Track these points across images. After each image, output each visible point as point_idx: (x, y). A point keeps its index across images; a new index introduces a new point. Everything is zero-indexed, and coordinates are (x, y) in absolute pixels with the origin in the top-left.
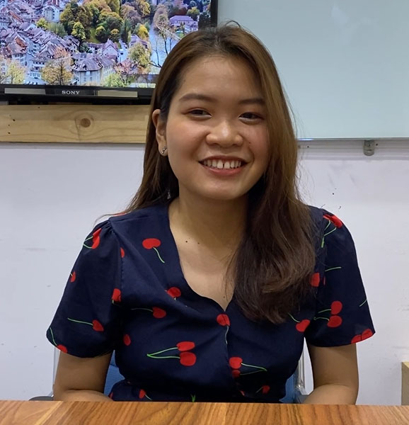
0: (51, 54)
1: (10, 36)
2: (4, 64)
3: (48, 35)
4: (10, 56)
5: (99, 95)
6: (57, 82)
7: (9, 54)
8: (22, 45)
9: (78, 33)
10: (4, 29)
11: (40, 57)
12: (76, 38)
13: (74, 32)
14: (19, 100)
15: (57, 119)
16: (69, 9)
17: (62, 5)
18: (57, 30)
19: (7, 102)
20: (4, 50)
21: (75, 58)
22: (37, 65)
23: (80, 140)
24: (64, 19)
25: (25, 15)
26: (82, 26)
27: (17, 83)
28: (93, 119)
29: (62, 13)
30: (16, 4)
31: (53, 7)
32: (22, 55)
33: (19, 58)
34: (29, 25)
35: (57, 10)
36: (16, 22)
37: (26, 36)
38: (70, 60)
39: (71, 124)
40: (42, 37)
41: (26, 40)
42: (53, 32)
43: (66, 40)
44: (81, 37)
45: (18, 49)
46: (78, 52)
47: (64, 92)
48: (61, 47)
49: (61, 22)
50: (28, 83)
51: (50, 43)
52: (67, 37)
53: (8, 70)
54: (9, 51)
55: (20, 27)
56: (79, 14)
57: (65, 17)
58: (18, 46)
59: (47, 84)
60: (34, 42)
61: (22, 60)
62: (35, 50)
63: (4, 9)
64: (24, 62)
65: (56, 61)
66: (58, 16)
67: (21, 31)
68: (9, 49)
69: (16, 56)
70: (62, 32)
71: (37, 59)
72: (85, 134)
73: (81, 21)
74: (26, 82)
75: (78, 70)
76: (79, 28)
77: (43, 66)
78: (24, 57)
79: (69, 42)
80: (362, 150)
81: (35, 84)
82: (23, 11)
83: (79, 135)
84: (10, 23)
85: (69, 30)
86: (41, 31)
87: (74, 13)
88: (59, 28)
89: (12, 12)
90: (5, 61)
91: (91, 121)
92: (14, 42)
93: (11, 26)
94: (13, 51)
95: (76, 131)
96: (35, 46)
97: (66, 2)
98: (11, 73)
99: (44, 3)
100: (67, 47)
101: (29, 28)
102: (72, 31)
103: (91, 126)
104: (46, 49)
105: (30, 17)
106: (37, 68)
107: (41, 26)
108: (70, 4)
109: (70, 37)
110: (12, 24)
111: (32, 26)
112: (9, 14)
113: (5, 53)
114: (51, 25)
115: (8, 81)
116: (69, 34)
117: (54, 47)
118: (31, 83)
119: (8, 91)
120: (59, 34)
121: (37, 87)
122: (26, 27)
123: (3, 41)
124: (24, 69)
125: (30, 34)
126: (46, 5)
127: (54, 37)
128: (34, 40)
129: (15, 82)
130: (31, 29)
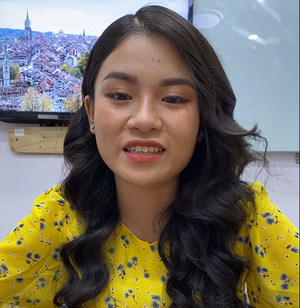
0: (71, 90)
1: (42, 77)
2: (37, 98)
3: (69, 76)
4: (42, 92)
6: (75, 110)
7: (41, 90)
8: (51, 84)
10: (37, 72)
11: (63, 93)
14: (48, 123)
16: (84, 58)
17: (79, 55)
18: (75, 73)
19: (39, 125)
20: (38, 87)
22: (61, 98)
24: (81, 65)
25: (52, 62)
27: (47, 111)
29: (79, 60)
30: (47, 54)
31: (72, 56)
32: (50, 91)
33: (48, 93)
34: (55, 69)
35: (75, 59)
36: (46, 67)
37: (53, 77)
40: (65, 78)
41: (53, 80)
42: (73, 74)
45: (48, 87)
48: (78, 85)
49: (78, 67)
50: (54, 111)
51: (70, 82)
53: (40, 102)
54: (41, 88)
55: (49, 71)
57: (81, 63)
58: (47, 85)
59: (68, 111)
60: (59, 82)
61: (50, 95)
62: (59, 87)
63: (38, 58)
64: (51, 96)
65: (75, 96)
66: (76, 63)
67: (50, 74)
68: (41, 87)
69: (46, 92)
70: (78, 74)
71: (61, 94)
74: (52, 110)
77: (65, 99)
78: (52, 92)
80: (294, 160)
81: (59, 112)
82: (51, 59)
84: (42, 68)
86: (64, 74)
88: (77, 72)
89: (43, 60)
90: (39, 95)
92: (45, 81)
94: (44, 88)
96: (60, 85)
97: (82, 53)
98: (43, 104)
99: (66, 53)
101: (55, 71)
104: (67, 87)
105: (56, 63)
106: (61, 100)
107: (64, 70)
108: (84, 55)
110: (43, 69)
111: (58, 70)
112: (41, 61)
113: (38, 90)
114: (71, 69)
115: (40, 110)
117: (73, 85)
118: (57, 111)
119: (40, 117)
120: (77, 76)
121: (61, 114)
122: (53, 71)
123: (37, 81)
124: (52, 101)
125: (56, 76)
126: (68, 55)
127: (73, 78)
128: (59, 80)
129: (45, 110)
130: (57, 72)
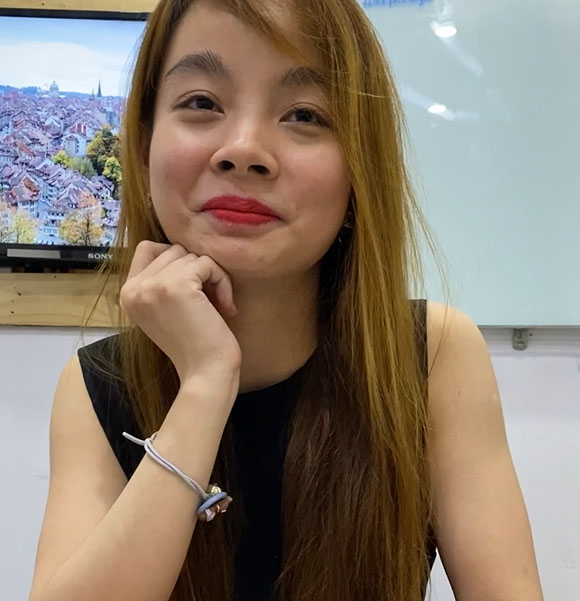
0: (74, 201)
1: (15, 176)
2: (6, 216)
3: (70, 174)
4: (16, 204)
6: (81, 241)
7: (14, 202)
8: (33, 189)
9: (112, 172)
10: (7, 165)
11: (58, 206)
12: (110, 179)
13: (107, 171)
14: (27, 266)
15: (81, 293)
16: (99, 139)
17: (89, 133)
18: (82, 168)
19: (9, 269)
20: (7, 195)
21: (108, 208)
22: (53, 218)
24: (93, 153)
25: (37, 147)
26: (117, 164)
27: (26, 242)
29: (90, 144)
30: (25, 130)
31: (77, 136)
32: (32, 202)
33: (28, 206)
34: (42, 161)
35: (82, 141)
36: (24, 157)
37: (39, 176)
38: (101, 210)
40: (61, 178)
41: (39, 182)
42: (77, 170)
43: (95, 182)
44: (115, 179)
45: (27, 194)
46: (111, 200)
47: (91, 256)
48: (88, 191)
49: (89, 157)
50: (39, 242)
51: (71, 186)
52: (96, 178)
53: (12, 223)
54: (14, 198)
55: (31, 163)
56: (114, 147)
57: (93, 150)
58: (26, 191)
59: (67, 244)
60: (50, 185)
61: (32, 210)
62: (51, 196)
63: (8, 138)
64: (35, 213)
65: (81, 212)
66: (84, 148)
67: (31, 169)
68: (14, 194)
69: (24, 204)
70: (88, 171)
71: (54, 209)
73: (116, 156)
74: (37, 240)
75: (111, 224)
76: (113, 166)
77: (62, 218)
78: (35, 206)
79: (99, 185)
80: (511, 342)
81: (50, 243)
82: (35, 141)
84: (17, 158)
85: (99, 168)
86: (60, 169)
87: (107, 144)
88: (86, 166)
89: (18, 141)
90: (9, 211)
92: (22, 184)
93: (18, 161)
94: (20, 197)
96: (51, 191)
97: (95, 130)
98: (17, 229)
99: (64, 129)
100: (95, 192)
101: (42, 165)
102: (103, 170)
104: (66, 195)
105: (44, 149)
106: (53, 221)
107: (59, 162)
108: (101, 133)
109: (101, 178)
110: (18, 160)
111: (47, 161)
112: (15, 145)
113: (8, 200)
114: (75, 161)
115: (13, 240)
116: (100, 174)
117: (77, 192)
118: (45, 242)
119: (11, 253)
120: (86, 174)
121: (53, 247)
122: (39, 164)
123: (7, 183)
124: (35, 223)
125: (44, 173)
126: (68, 134)
127: (78, 178)
128: (49, 182)
129: (22, 240)
130: (45, 166)
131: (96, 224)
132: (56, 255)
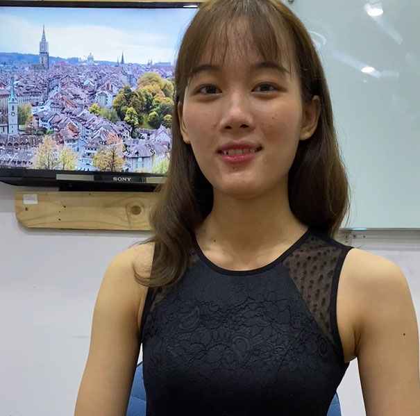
0: (103, 139)
1: (62, 122)
2: (56, 150)
3: (101, 119)
4: (63, 142)
5: (147, 182)
6: (109, 168)
7: (61, 140)
8: (75, 131)
9: (131, 118)
10: (56, 114)
11: (92, 143)
12: (129, 123)
13: (127, 118)
14: (70, 186)
15: (108, 206)
16: (122, 95)
17: (115, 90)
18: (110, 116)
19: (58, 189)
20: (57, 135)
21: (127, 144)
22: (89, 151)
23: (131, 227)
24: (117, 105)
25: (78, 101)
26: (135, 112)
27: (69, 169)
28: (143, 206)
29: (116, 98)
30: (70, 89)
31: (106, 92)
32: (74, 141)
33: (71, 144)
34: (82, 111)
35: (110, 96)
36: (69, 108)
37: (79, 122)
38: (122, 146)
39: (122, 211)
40: (95, 123)
41: (79, 126)
42: (106, 117)
43: (119, 126)
44: (133, 123)
45: (71, 135)
46: (130, 138)
47: (115, 179)
48: (114, 132)
49: (114, 107)
50: (79, 169)
51: (102, 129)
52: (120, 123)
53: (59, 156)
54: (61, 137)
55: (73, 113)
56: (132, 100)
57: (118, 102)
58: (70, 132)
59: (99, 170)
60: (87, 128)
61: (74, 146)
62: (87, 136)
63: (57, 95)
64: (76, 148)
65: (108, 147)
66: (111, 101)
67: (74, 117)
68: (62, 135)
69: (68, 142)
70: (114, 118)
71: (89, 145)
72: (136, 222)
73: (134, 107)
74: (77, 168)
75: (130, 156)
76: (131, 113)
77: (95, 152)
78: (76, 143)
79: (122, 128)
81: (86, 170)
82: (76, 96)
83: (129, 222)
84: (64, 109)
85: (121, 115)
86: (94, 116)
87: (127, 98)
88: (112, 114)
89: (65, 97)
90: (58, 147)
91: (142, 209)
92: (67, 127)
93: (64, 111)
94: (66, 137)
95: (126, 219)
96: (88, 132)
97: (119, 88)
98: (64, 159)
99: (97, 88)
100: (119, 132)
101: (82, 113)
102: (125, 116)
103: (141, 213)
104: (98, 135)
105: (83, 102)
106: (89, 154)
107: (93, 111)
108: (123, 90)
109: (123, 123)
111: (85, 111)
112: (63, 99)
113: (57, 139)
114: (104, 111)
115: (60, 167)
116: (122, 120)
117: (106, 133)
118: (83, 169)
119: (59, 177)
120: (112, 120)
121: (88, 173)
122: (79, 113)
123: (56, 127)
124: (76, 155)
125: (82, 120)
126: (100, 91)
127: (106, 123)
128: (86, 126)
129: (67, 168)
130: (83, 115)
131: (119, 156)
132: (91, 178)
